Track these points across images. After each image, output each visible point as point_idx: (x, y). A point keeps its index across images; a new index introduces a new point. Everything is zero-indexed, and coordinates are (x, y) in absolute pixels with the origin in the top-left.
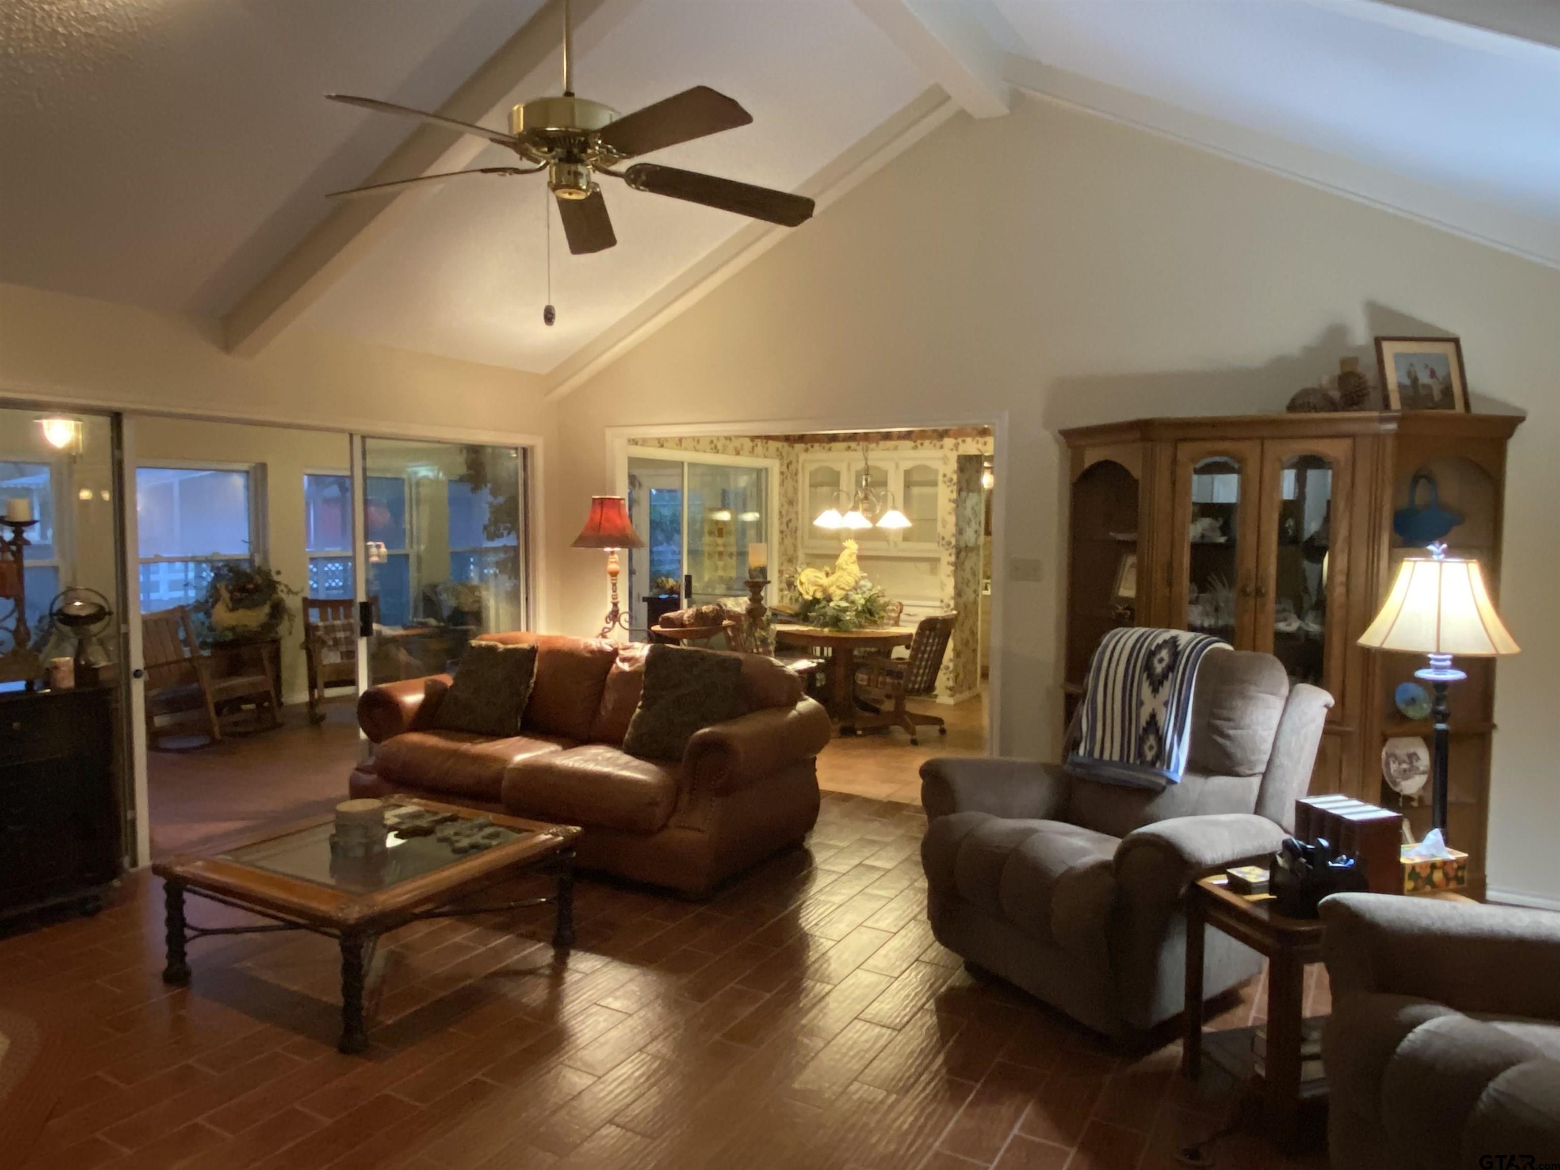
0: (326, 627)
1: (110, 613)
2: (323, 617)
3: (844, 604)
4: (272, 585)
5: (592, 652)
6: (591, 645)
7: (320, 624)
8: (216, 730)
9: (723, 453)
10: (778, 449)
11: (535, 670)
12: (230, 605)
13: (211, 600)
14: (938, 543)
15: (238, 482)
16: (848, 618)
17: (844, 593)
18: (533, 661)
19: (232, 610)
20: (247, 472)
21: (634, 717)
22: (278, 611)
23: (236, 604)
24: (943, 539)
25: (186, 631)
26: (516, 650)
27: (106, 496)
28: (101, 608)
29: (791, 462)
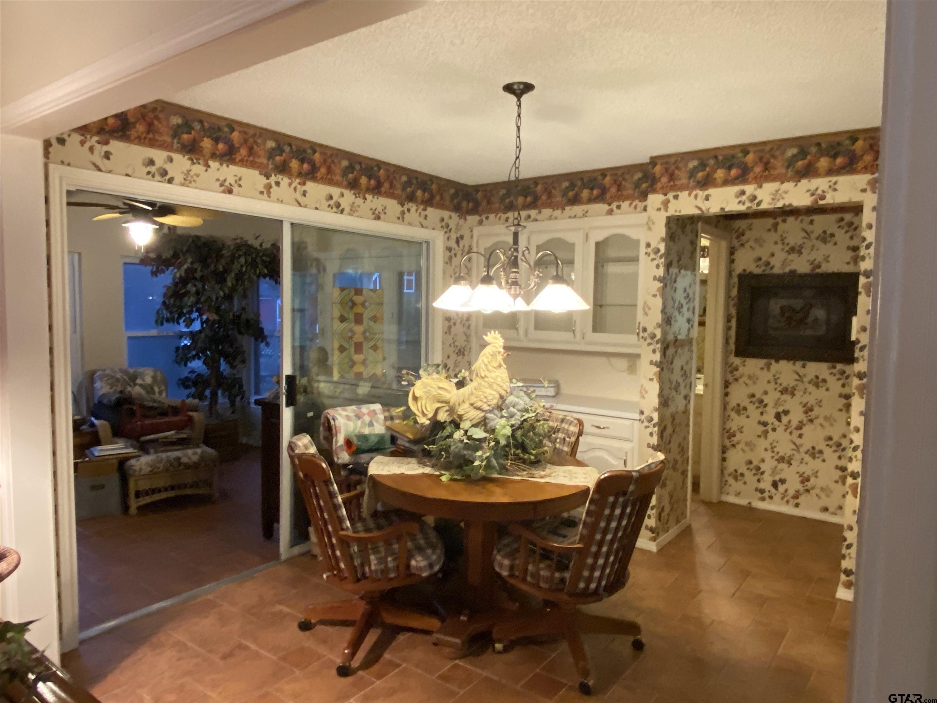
3: (479, 433)
10: (442, 220)
14: (638, 334)
24: (645, 330)
29: (462, 237)
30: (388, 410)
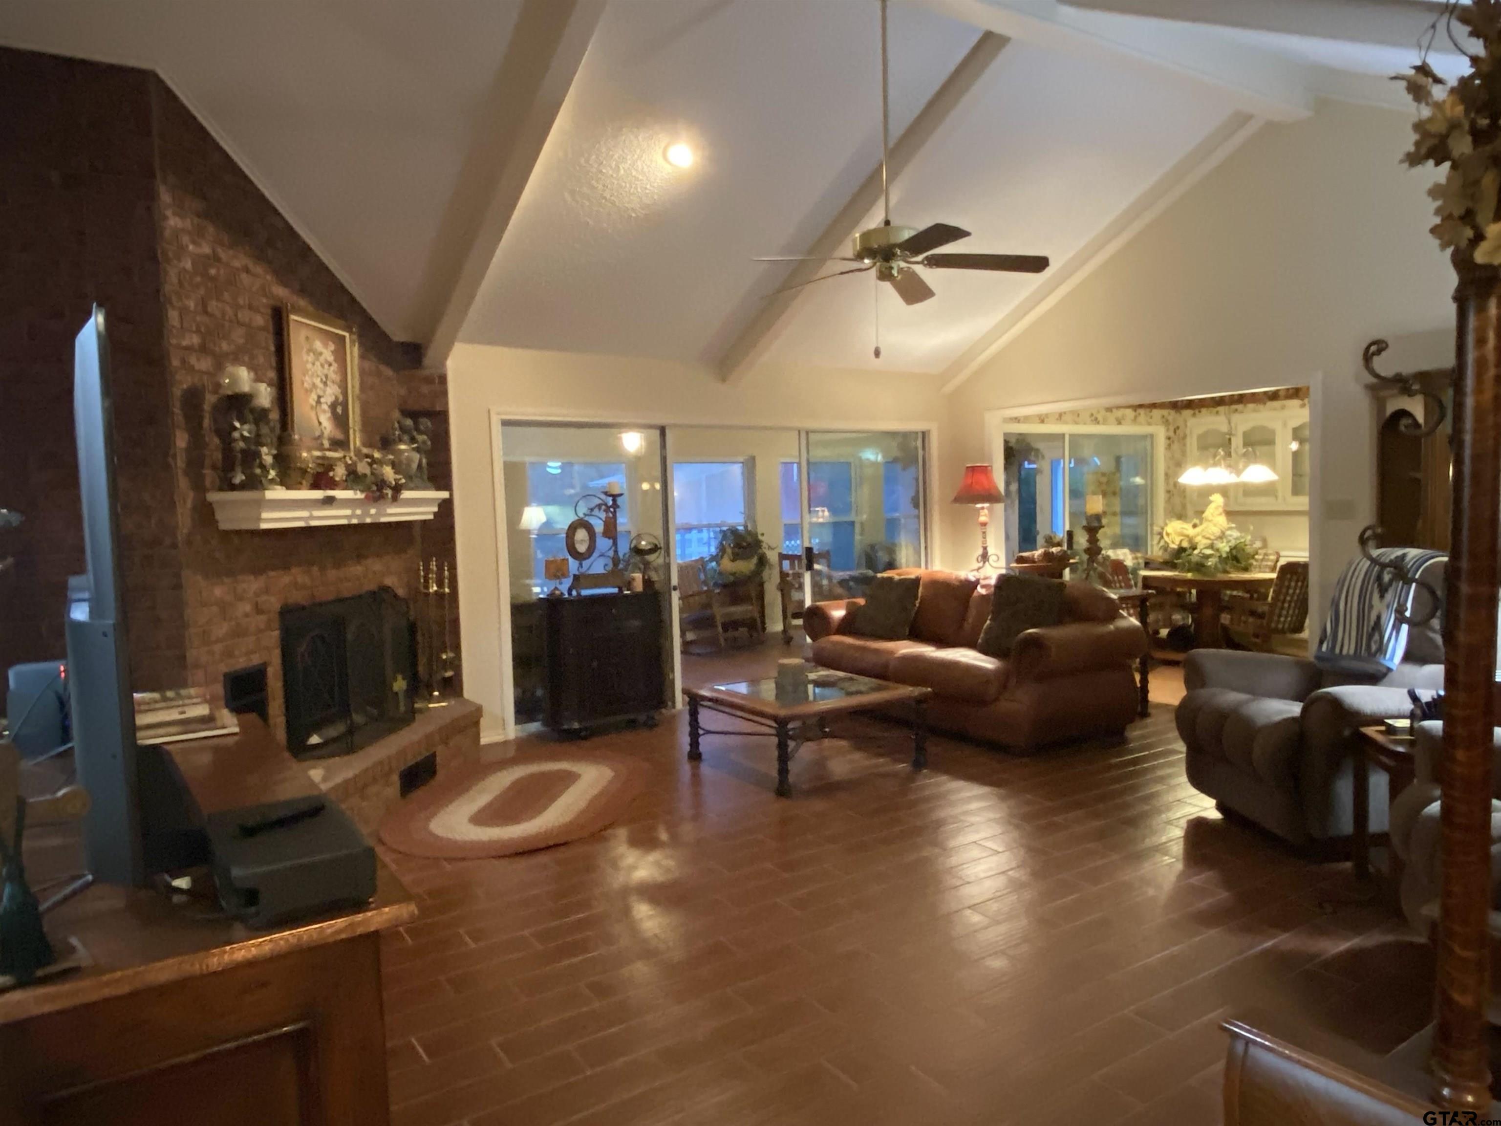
0: (794, 574)
1: (660, 548)
2: (792, 566)
3: (1208, 552)
4: (758, 544)
5: (961, 581)
6: (960, 576)
7: (791, 572)
8: (722, 641)
9: (1104, 424)
10: (1163, 417)
11: (920, 595)
12: (732, 558)
13: (720, 554)
15: (736, 470)
16: (1210, 564)
17: (1209, 542)
18: (918, 588)
19: (733, 561)
20: (742, 463)
21: (985, 627)
22: (763, 561)
23: (735, 558)
25: (706, 576)
26: (905, 580)
27: (658, 486)
28: (656, 546)
29: (1178, 428)
30: (1135, 554)
